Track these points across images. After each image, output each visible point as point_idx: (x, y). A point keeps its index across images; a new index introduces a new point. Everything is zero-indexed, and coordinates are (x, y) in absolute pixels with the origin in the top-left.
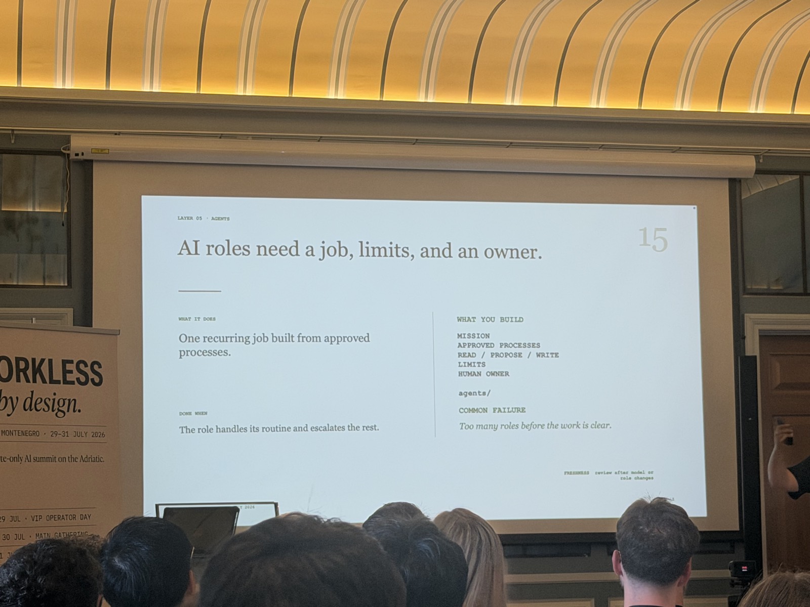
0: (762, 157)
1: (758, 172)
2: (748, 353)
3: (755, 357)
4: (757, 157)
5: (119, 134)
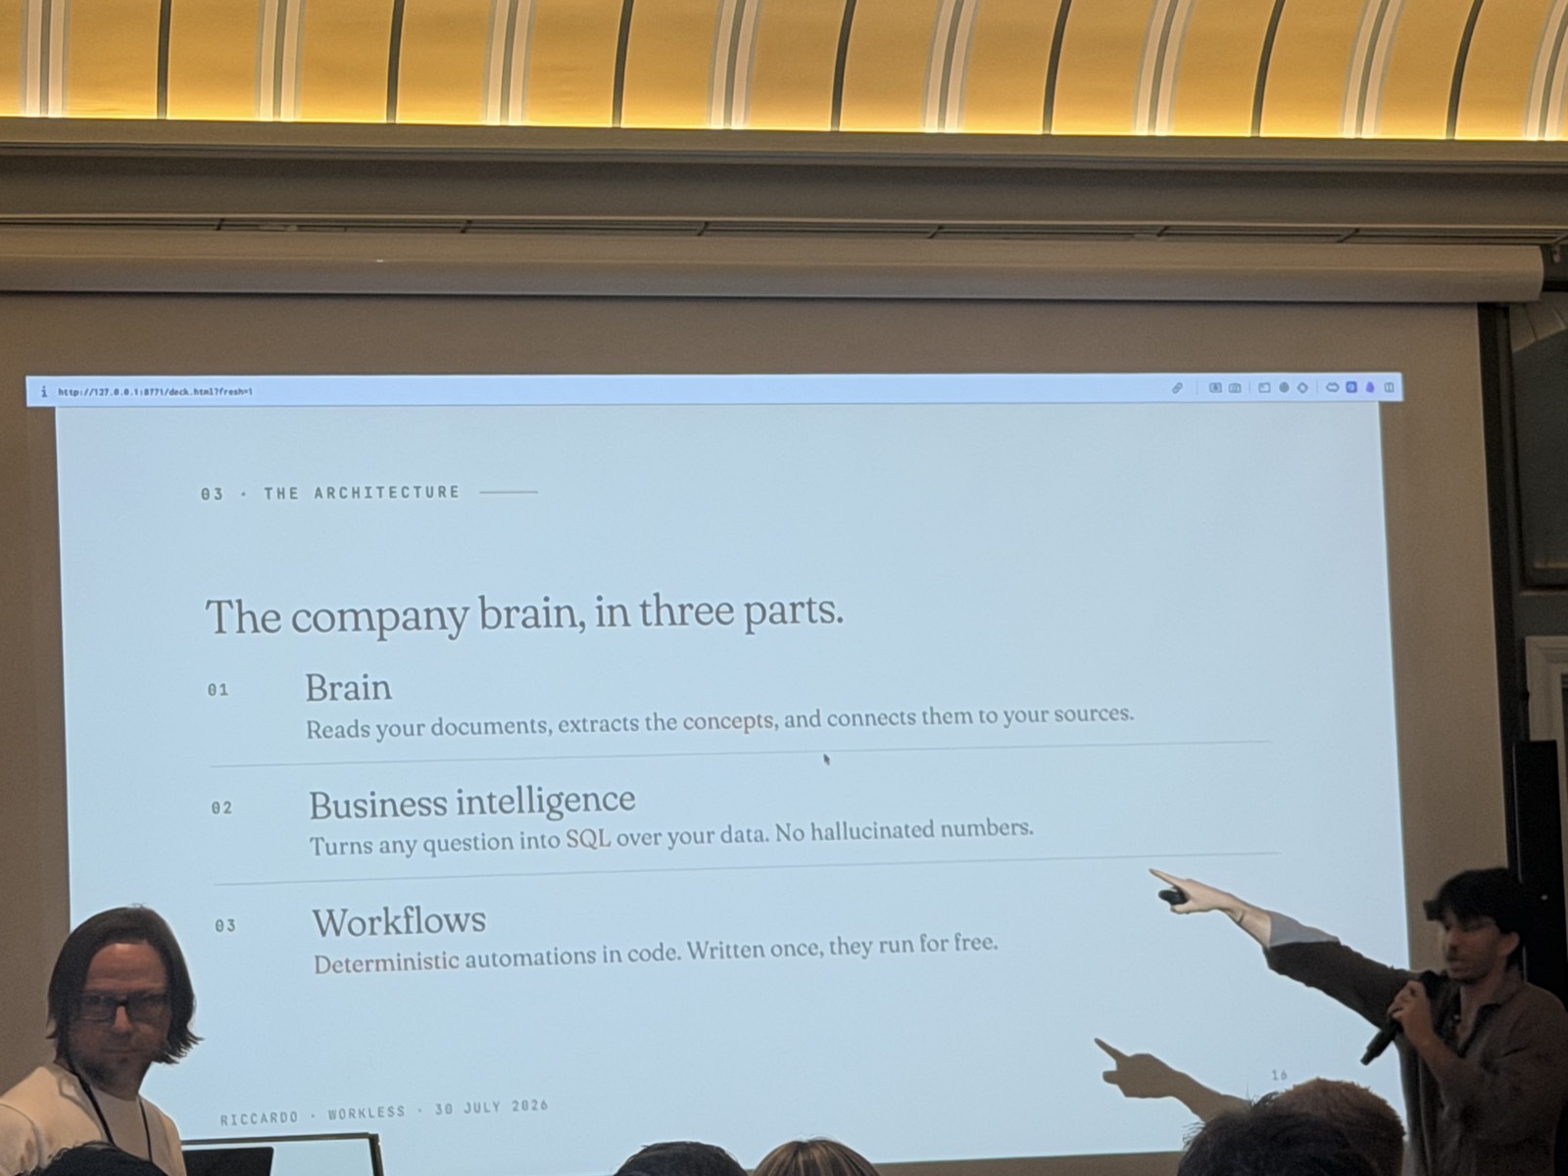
1: (1550, 286)
2: (1537, 735)
3: (1553, 744)
4: (1547, 251)
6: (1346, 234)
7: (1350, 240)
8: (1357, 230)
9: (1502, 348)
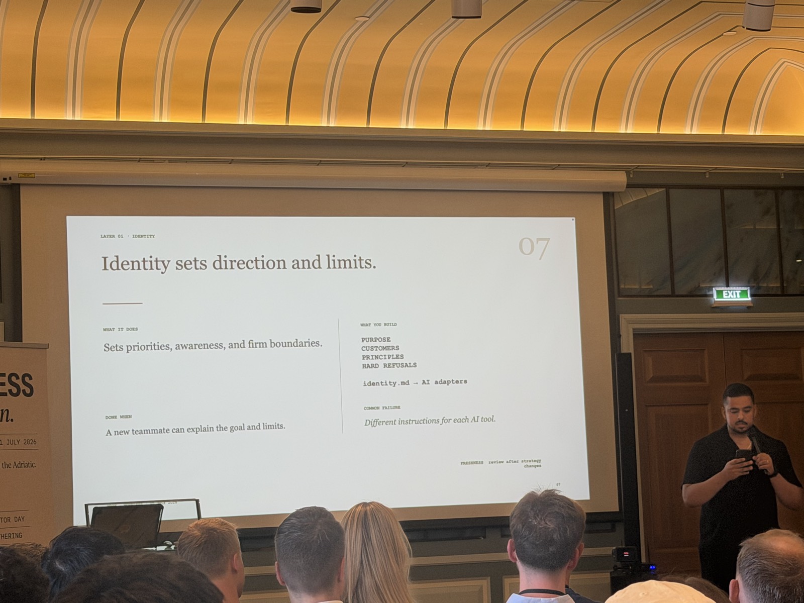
0: (632, 172)
1: (629, 186)
2: (624, 350)
3: (631, 353)
4: (628, 173)
5: (45, 159)
6: (554, 167)
7: (556, 169)
8: (559, 165)
9: (611, 208)
